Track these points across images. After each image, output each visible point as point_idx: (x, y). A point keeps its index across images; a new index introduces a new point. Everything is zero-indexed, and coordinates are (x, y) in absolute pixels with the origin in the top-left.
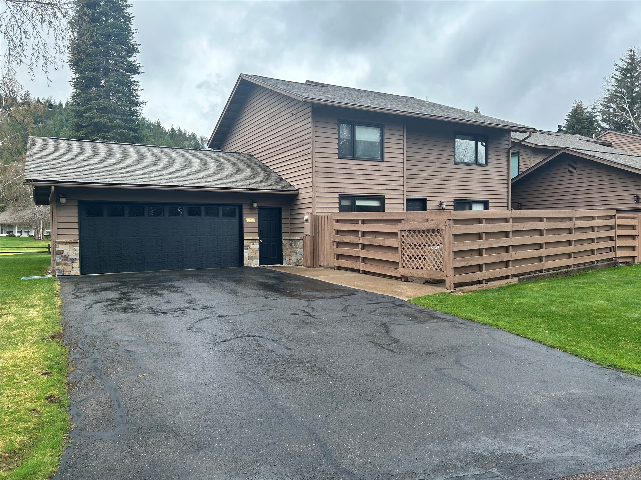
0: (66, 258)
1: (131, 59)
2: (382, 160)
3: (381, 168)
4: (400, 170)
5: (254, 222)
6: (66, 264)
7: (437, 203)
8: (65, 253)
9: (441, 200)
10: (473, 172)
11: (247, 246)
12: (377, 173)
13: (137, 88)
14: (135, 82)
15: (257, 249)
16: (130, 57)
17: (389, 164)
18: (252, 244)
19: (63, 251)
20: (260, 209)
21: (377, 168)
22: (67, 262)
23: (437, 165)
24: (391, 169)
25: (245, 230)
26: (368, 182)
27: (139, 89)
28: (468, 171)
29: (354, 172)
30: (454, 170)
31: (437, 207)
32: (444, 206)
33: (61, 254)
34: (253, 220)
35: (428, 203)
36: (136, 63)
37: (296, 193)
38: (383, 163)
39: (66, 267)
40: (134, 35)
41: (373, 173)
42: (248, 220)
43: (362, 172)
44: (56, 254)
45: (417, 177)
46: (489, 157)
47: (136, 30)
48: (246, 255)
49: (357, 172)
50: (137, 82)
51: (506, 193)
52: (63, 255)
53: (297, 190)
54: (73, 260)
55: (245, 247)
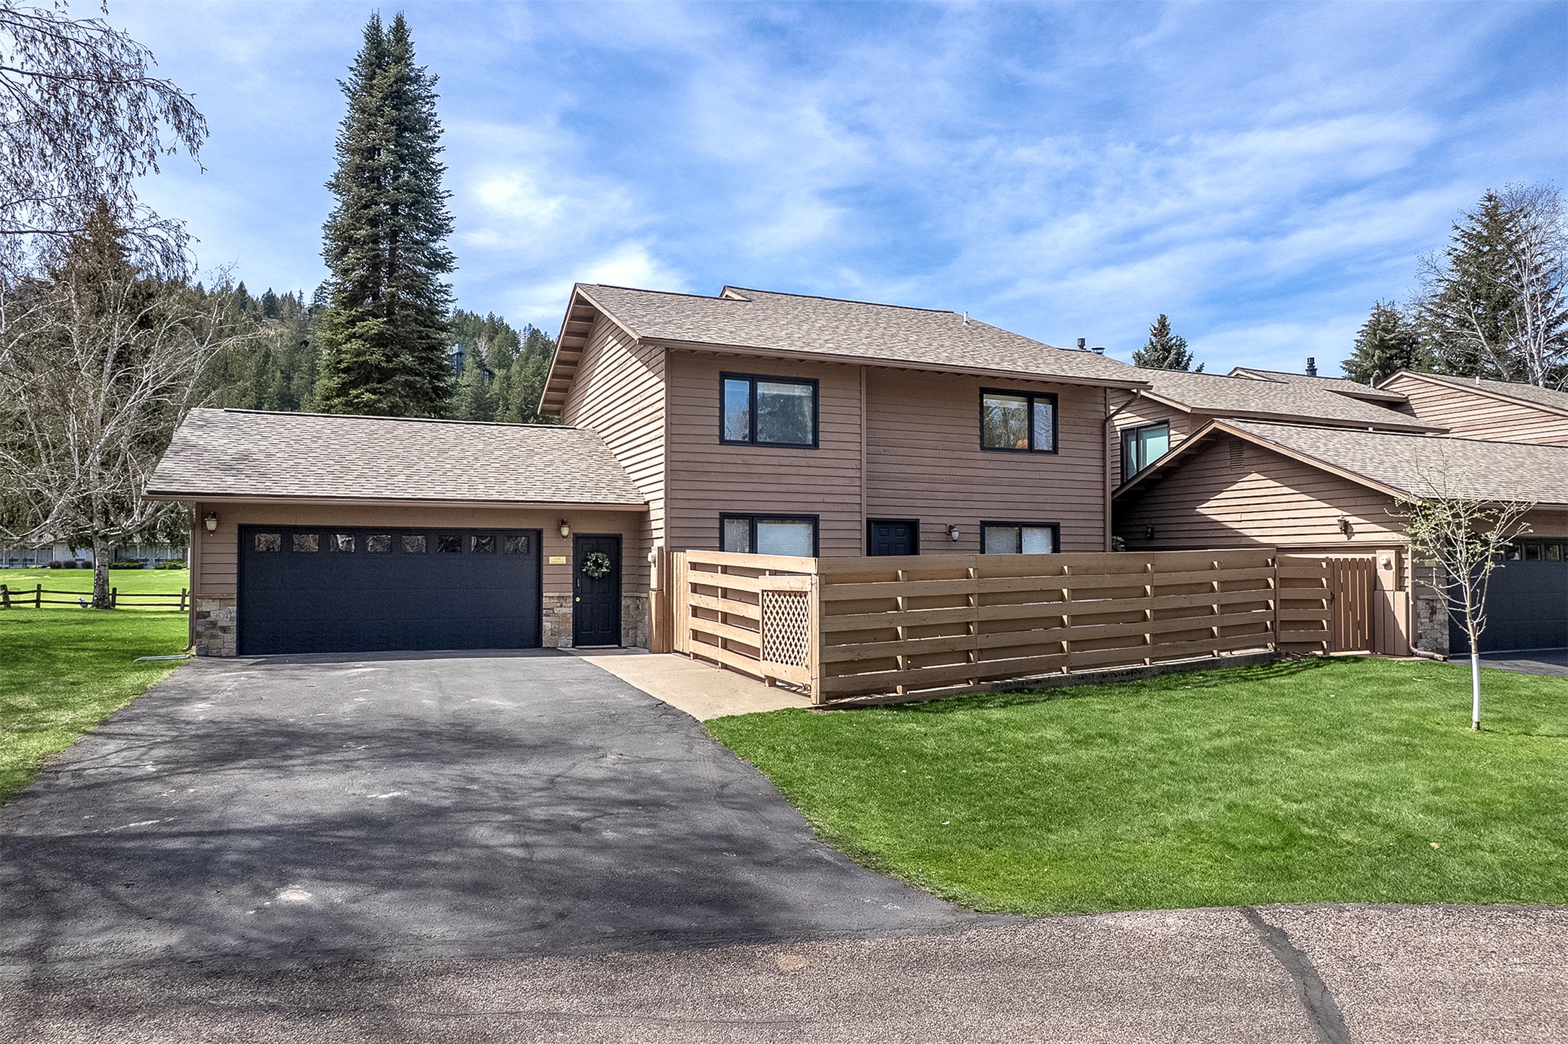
0: (214, 624)
1: (435, 246)
2: (815, 445)
3: (812, 462)
4: (855, 464)
5: (565, 562)
6: (213, 637)
7: (944, 529)
8: (213, 617)
9: (951, 522)
10: (1023, 466)
11: (550, 609)
12: (803, 471)
13: (445, 297)
14: (441, 286)
15: (570, 616)
16: (434, 241)
17: (829, 454)
18: (559, 605)
19: (209, 612)
20: (577, 538)
21: (803, 462)
22: (214, 632)
23: (944, 454)
24: (833, 463)
25: (545, 579)
26: (783, 488)
27: (450, 299)
28: (1012, 466)
29: (753, 469)
30: (981, 464)
31: (943, 537)
32: (955, 535)
33: (205, 617)
34: (563, 560)
35: (922, 528)
36: (444, 251)
37: (644, 509)
38: (816, 451)
39: (212, 641)
40: (445, 202)
41: (794, 470)
42: (552, 560)
43: (770, 470)
44: (197, 619)
45: (898, 477)
46: (1060, 436)
47: (448, 191)
48: (547, 625)
49: (761, 470)
50: (446, 286)
51: (1100, 508)
52: (208, 619)
53: (647, 503)
54: (224, 630)
55: (544, 612)
